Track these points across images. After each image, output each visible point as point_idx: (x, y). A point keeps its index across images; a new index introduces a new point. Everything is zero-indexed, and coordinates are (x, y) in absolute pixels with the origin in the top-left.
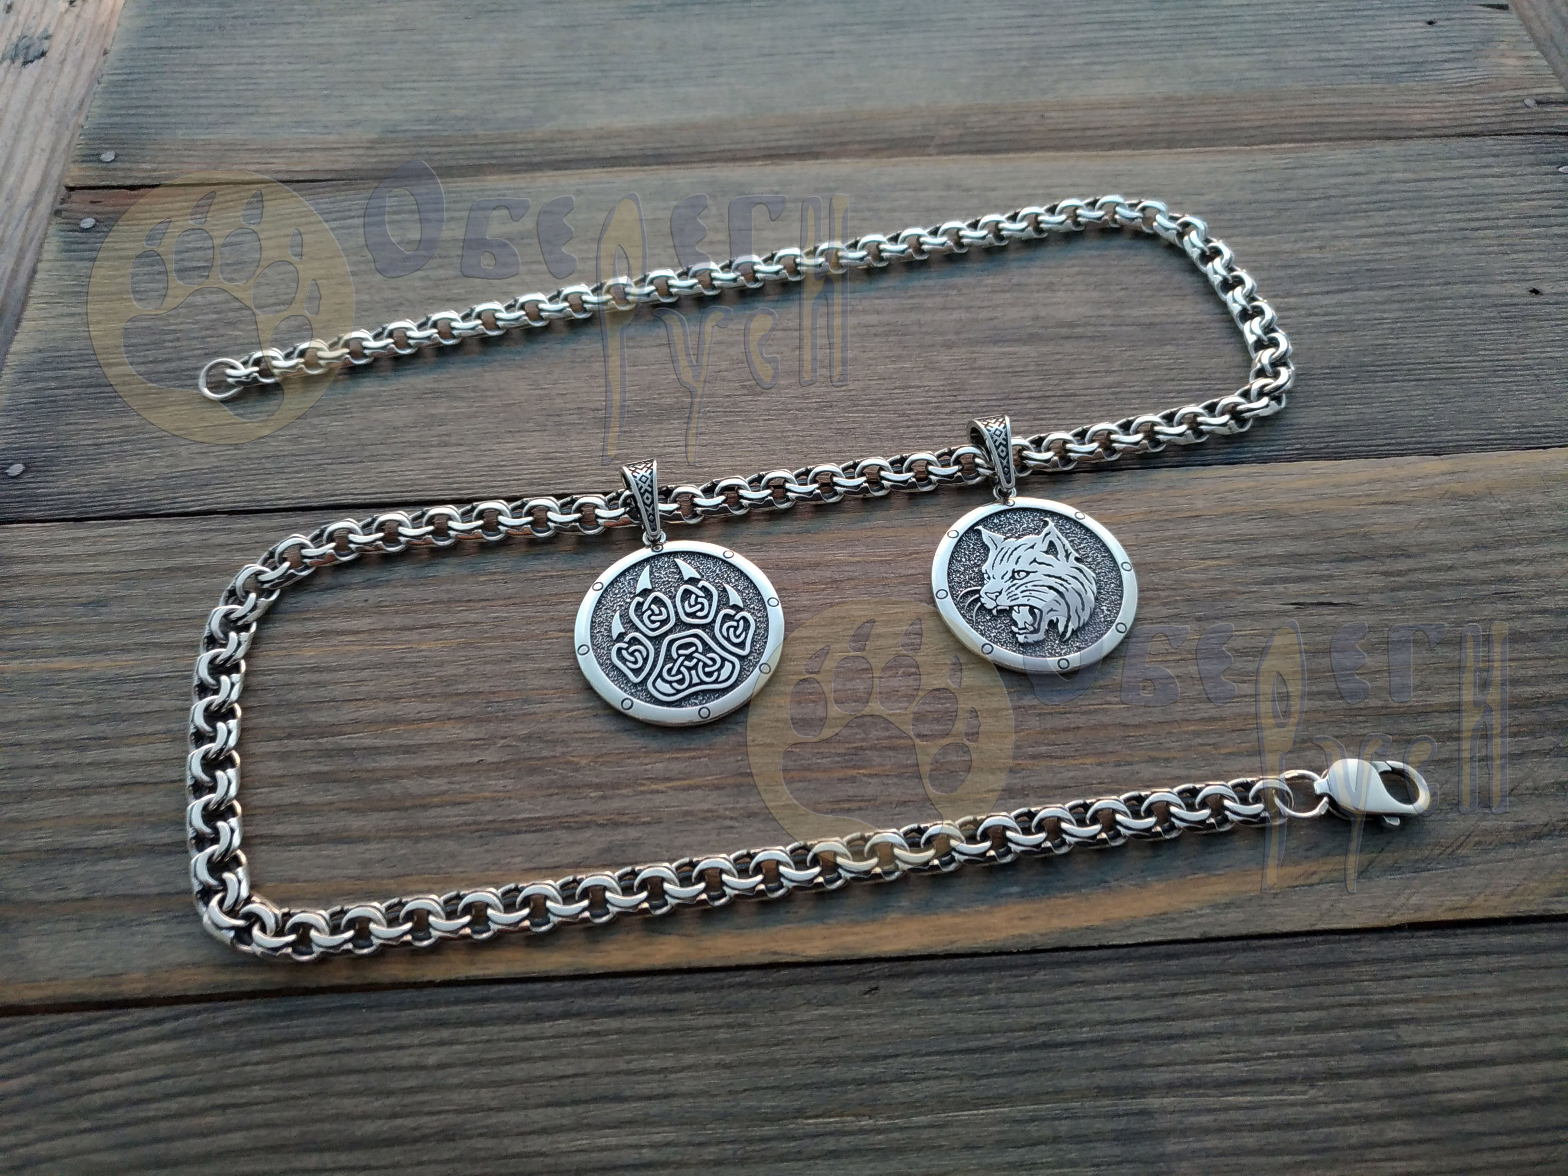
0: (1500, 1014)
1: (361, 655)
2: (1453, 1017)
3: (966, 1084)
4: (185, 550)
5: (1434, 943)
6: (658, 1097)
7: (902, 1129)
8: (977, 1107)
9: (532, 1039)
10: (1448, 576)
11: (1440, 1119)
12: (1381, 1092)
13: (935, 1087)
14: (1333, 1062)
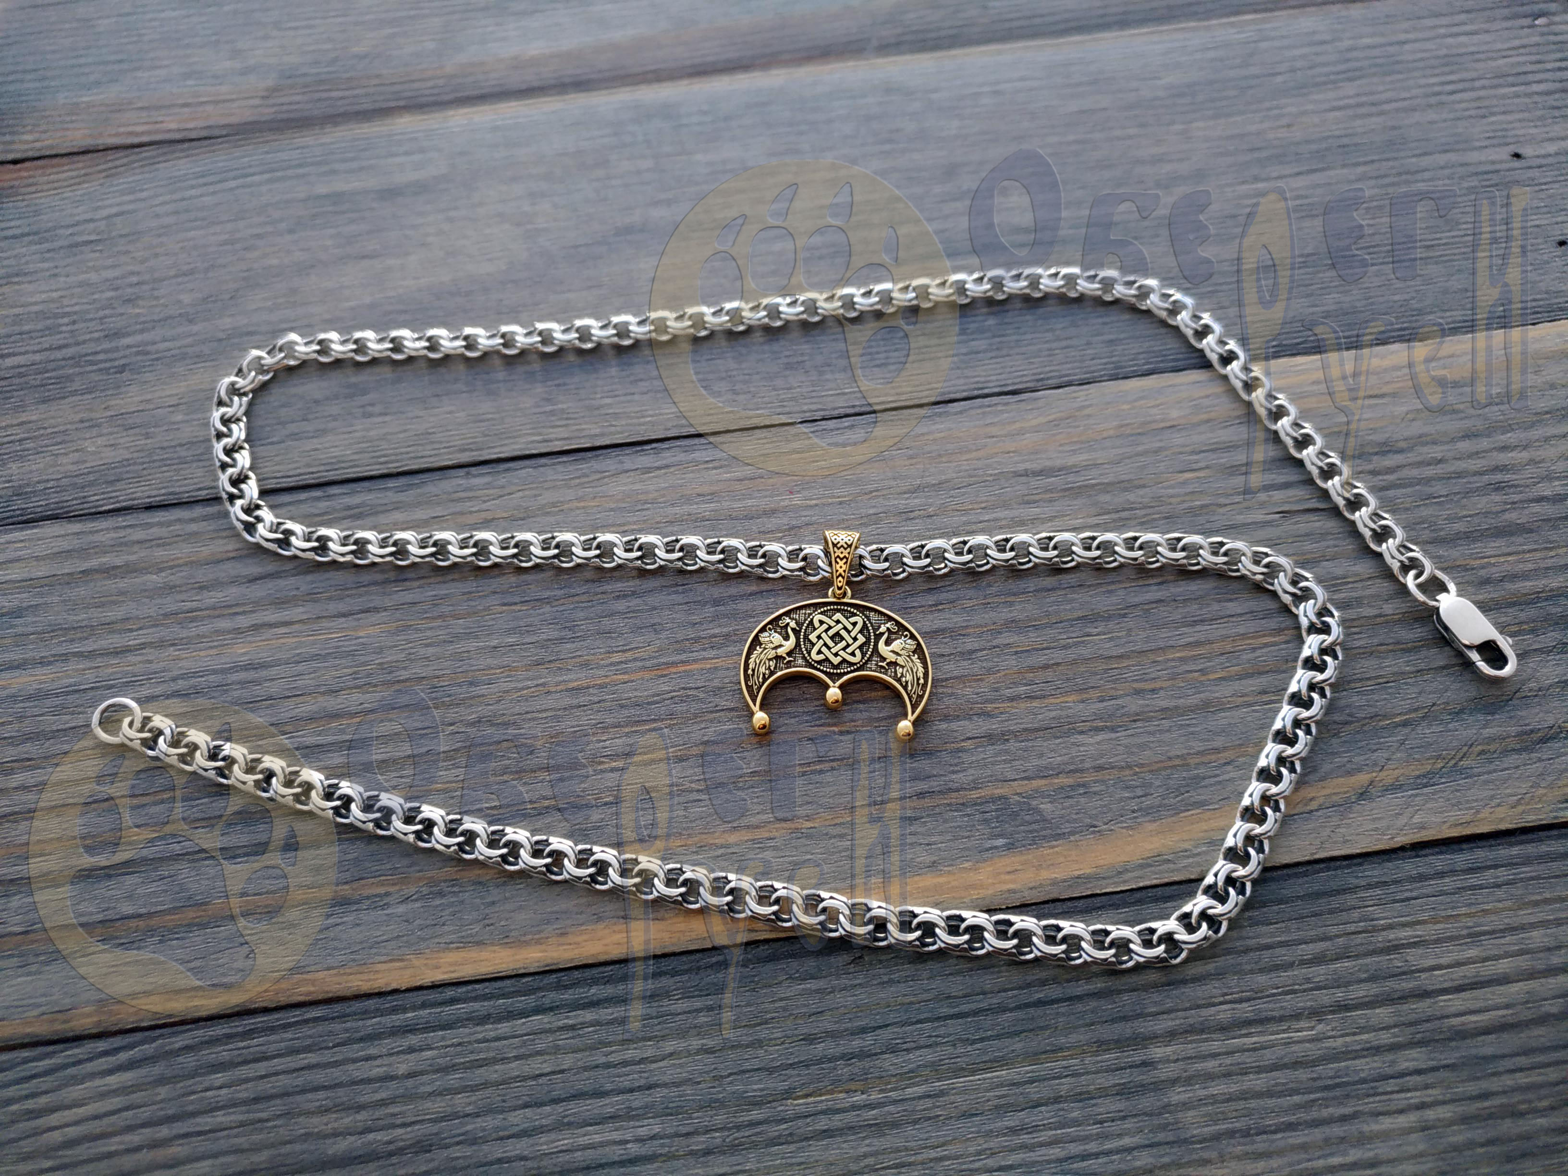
0: (1512, 929)
1: (296, 648)
2: (1464, 937)
3: (960, 1050)
4: (102, 549)
5: (1439, 861)
6: (640, 1088)
7: (895, 1102)
8: (973, 1072)
9: (505, 1038)
10: (1439, 470)
11: (1453, 1044)
12: (1391, 1021)
13: (929, 1056)
14: (1340, 994)
